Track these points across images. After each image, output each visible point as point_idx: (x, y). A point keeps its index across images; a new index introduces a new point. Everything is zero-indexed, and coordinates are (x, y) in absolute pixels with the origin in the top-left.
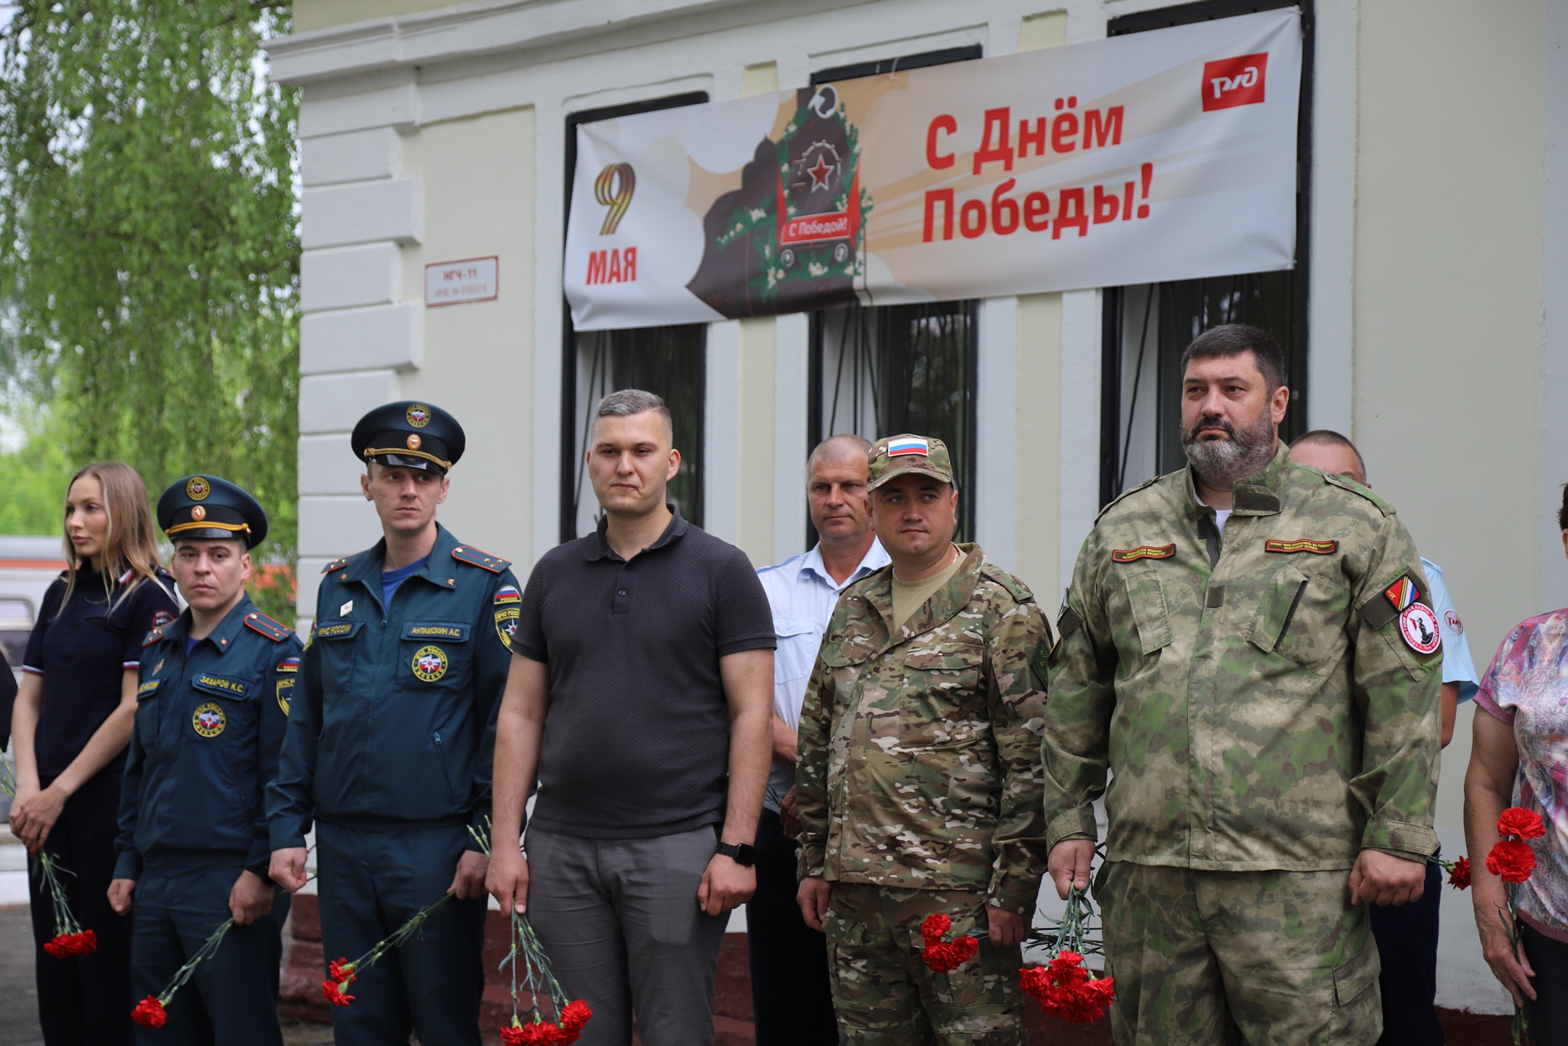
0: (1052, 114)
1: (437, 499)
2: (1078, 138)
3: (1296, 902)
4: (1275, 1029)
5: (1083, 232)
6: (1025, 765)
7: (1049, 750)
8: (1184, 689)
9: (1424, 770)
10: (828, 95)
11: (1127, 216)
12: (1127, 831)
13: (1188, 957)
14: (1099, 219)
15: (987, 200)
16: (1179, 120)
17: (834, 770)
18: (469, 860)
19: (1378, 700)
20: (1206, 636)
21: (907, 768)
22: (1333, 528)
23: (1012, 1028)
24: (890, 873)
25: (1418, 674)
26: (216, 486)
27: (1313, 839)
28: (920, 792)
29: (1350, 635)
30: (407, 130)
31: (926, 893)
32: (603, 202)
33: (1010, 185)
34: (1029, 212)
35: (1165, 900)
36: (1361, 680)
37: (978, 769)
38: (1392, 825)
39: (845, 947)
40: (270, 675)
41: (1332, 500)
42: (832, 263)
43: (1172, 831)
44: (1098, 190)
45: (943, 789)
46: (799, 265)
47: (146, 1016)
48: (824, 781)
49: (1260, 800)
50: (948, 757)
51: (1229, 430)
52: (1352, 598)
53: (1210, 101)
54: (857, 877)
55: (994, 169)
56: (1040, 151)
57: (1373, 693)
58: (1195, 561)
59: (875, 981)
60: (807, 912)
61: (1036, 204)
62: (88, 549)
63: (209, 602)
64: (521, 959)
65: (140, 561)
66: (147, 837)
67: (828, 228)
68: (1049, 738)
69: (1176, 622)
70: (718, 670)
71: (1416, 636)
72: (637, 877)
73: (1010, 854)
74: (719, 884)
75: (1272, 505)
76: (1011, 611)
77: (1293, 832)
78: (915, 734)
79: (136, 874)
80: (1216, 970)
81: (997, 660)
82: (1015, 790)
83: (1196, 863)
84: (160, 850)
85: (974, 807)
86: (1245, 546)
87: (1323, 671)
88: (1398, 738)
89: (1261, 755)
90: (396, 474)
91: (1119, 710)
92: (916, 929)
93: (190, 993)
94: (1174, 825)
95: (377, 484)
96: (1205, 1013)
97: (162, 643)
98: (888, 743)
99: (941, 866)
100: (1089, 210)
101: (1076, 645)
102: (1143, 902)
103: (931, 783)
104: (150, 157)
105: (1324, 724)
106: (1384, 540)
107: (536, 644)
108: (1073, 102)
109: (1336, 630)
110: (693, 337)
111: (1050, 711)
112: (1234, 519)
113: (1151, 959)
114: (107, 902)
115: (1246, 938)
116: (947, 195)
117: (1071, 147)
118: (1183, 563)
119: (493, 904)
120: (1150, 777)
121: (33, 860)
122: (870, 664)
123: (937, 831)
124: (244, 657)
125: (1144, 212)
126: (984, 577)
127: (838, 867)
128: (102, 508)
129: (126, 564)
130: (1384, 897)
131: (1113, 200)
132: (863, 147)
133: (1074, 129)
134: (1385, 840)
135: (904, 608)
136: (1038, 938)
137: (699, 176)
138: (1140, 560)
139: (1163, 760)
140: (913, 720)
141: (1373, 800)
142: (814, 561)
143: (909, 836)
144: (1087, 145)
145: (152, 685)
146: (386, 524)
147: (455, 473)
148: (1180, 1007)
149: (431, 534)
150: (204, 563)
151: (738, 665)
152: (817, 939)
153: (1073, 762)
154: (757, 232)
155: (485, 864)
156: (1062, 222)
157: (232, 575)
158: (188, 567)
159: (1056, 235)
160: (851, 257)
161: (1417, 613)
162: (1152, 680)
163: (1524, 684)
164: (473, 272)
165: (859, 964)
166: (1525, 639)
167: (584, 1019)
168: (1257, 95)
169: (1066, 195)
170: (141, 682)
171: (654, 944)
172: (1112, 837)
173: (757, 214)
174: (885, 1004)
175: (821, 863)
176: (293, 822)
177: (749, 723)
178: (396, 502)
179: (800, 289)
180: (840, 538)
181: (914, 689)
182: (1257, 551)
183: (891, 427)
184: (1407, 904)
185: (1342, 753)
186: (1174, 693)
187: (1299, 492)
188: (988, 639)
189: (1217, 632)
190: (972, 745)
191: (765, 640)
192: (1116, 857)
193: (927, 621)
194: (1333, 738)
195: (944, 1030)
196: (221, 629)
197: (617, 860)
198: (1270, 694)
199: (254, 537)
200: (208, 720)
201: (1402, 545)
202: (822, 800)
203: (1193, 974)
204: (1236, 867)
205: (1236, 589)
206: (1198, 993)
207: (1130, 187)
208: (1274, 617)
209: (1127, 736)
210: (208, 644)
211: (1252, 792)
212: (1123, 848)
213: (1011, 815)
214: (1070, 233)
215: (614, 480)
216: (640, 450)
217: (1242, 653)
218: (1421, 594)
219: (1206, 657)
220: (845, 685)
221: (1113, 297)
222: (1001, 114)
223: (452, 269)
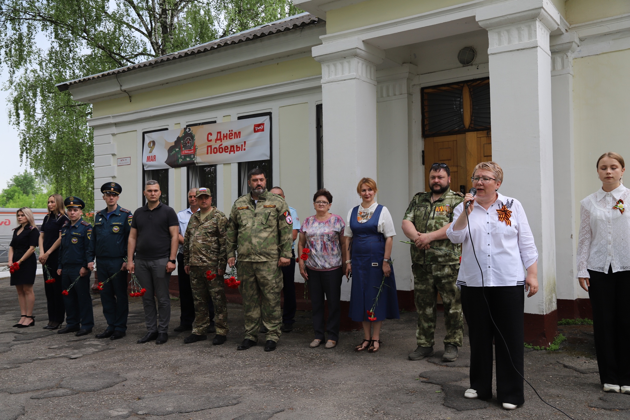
0: (228, 133)
1: (117, 200)
2: (233, 137)
3: (269, 266)
4: (266, 288)
5: (234, 153)
6: (224, 244)
7: (227, 242)
8: (250, 231)
10: (190, 129)
11: (242, 150)
12: (241, 256)
13: (251, 276)
14: (237, 151)
15: (218, 147)
16: (250, 134)
17: (190, 246)
18: (124, 264)
19: (282, 232)
20: (254, 222)
21: (203, 245)
22: (275, 203)
23: (222, 290)
24: (201, 264)
25: (289, 227)
26: (75, 198)
27: (272, 256)
28: (205, 250)
29: (278, 221)
30: (113, 135)
31: (207, 267)
32: (150, 147)
33: (222, 145)
34: (225, 149)
36: (280, 229)
37: (216, 245)
38: (285, 253)
39: (193, 277)
41: (274, 198)
42: (191, 158)
43: (248, 255)
44: (237, 146)
45: (210, 249)
46: (185, 158)
47: (64, 294)
48: (189, 248)
49: (263, 249)
50: (211, 243)
52: (278, 215)
53: (255, 131)
54: (195, 265)
55: (219, 142)
56: (227, 139)
57: (282, 231)
58: (252, 209)
60: (186, 271)
61: (226, 148)
62: (52, 210)
64: (133, 281)
65: (62, 212)
67: (190, 152)
68: (227, 240)
70: (168, 229)
71: (288, 221)
72: (154, 266)
73: (222, 260)
74: (169, 267)
75: (265, 199)
78: (204, 240)
79: (62, 268)
80: (256, 278)
81: (219, 226)
82: (222, 249)
83: (253, 261)
85: (215, 252)
86: (260, 206)
87: (273, 227)
88: (286, 238)
89: (263, 242)
91: (239, 235)
92: (206, 274)
95: (105, 197)
96: (254, 285)
97: (65, 227)
98: (200, 241)
99: (209, 262)
100: (235, 149)
101: (231, 224)
103: (208, 248)
104: (68, 140)
105: (274, 236)
106: (283, 205)
107: (135, 226)
109: (276, 220)
110: (167, 171)
112: (258, 202)
113: (245, 277)
114: (57, 273)
115: (261, 273)
116: (211, 146)
117: (232, 138)
118: (250, 209)
120: (244, 246)
121: (43, 266)
122: (196, 228)
123: (209, 256)
125: (244, 150)
127: (191, 263)
128: (54, 202)
129: (59, 213)
130: (284, 265)
131: (239, 147)
132: (196, 138)
133: (232, 135)
135: (202, 218)
136: (227, 274)
137: (167, 143)
138: (242, 209)
139: (247, 243)
140: (204, 237)
141: (282, 249)
143: (204, 257)
144: (235, 138)
145: (64, 234)
146: (108, 204)
148: (250, 285)
149: (116, 206)
150: (73, 212)
152: (188, 276)
154: (177, 152)
155: (127, 264)
156: (231, 151)
157: (78, 214)
158: (70, 213)
159: (230, 153)
160: (194, 157)
161: (289, 217)
162: (245, 230)
163: (307, 228)
164: (126, 160)
165: (196, 280)
167: (145, 292)
169: (231, 146)
170: (62, 234)
172: (238, 257)
173: (177, 149)
175: (188, 263)
176: (92, 258)
177: (175, 238)
179: (185, 162)
180: (194, 206)
181: (204, 232)
182: (262, 207)
184: (288, 266)
185: (276, 241)
186: (249, 231)
187: (269, 197)
188: (217, 223)
189: (256, 221)
190: (215, 241)
192: (239, 260)
193: (206, 220)
194: (275, 238)
195: (210, 290)
196: (76, 224)
197: (151, 264)
198: (265, 231)
199: (83, 207)
200: (74, 240)
201: (286, 206)
202: (188, 251)
203: (252, 279)
204: (259, 261)
205: (259, 214)
206: (253, 282)
207: (242, 145)
208: (265, 218)
209: (241, 239)
210: (74, 227)
211: (262, 248)
212: (240, 259)
213: (222, 253)
214: (232, 153)
215: (151, 196)
216: (156, 191)
217: (260, 225)
218: (289, 214)
219: (254, 225)
220: (192, 231)
221: (240, 164)
222: (220, 133)
223: (122, 159)
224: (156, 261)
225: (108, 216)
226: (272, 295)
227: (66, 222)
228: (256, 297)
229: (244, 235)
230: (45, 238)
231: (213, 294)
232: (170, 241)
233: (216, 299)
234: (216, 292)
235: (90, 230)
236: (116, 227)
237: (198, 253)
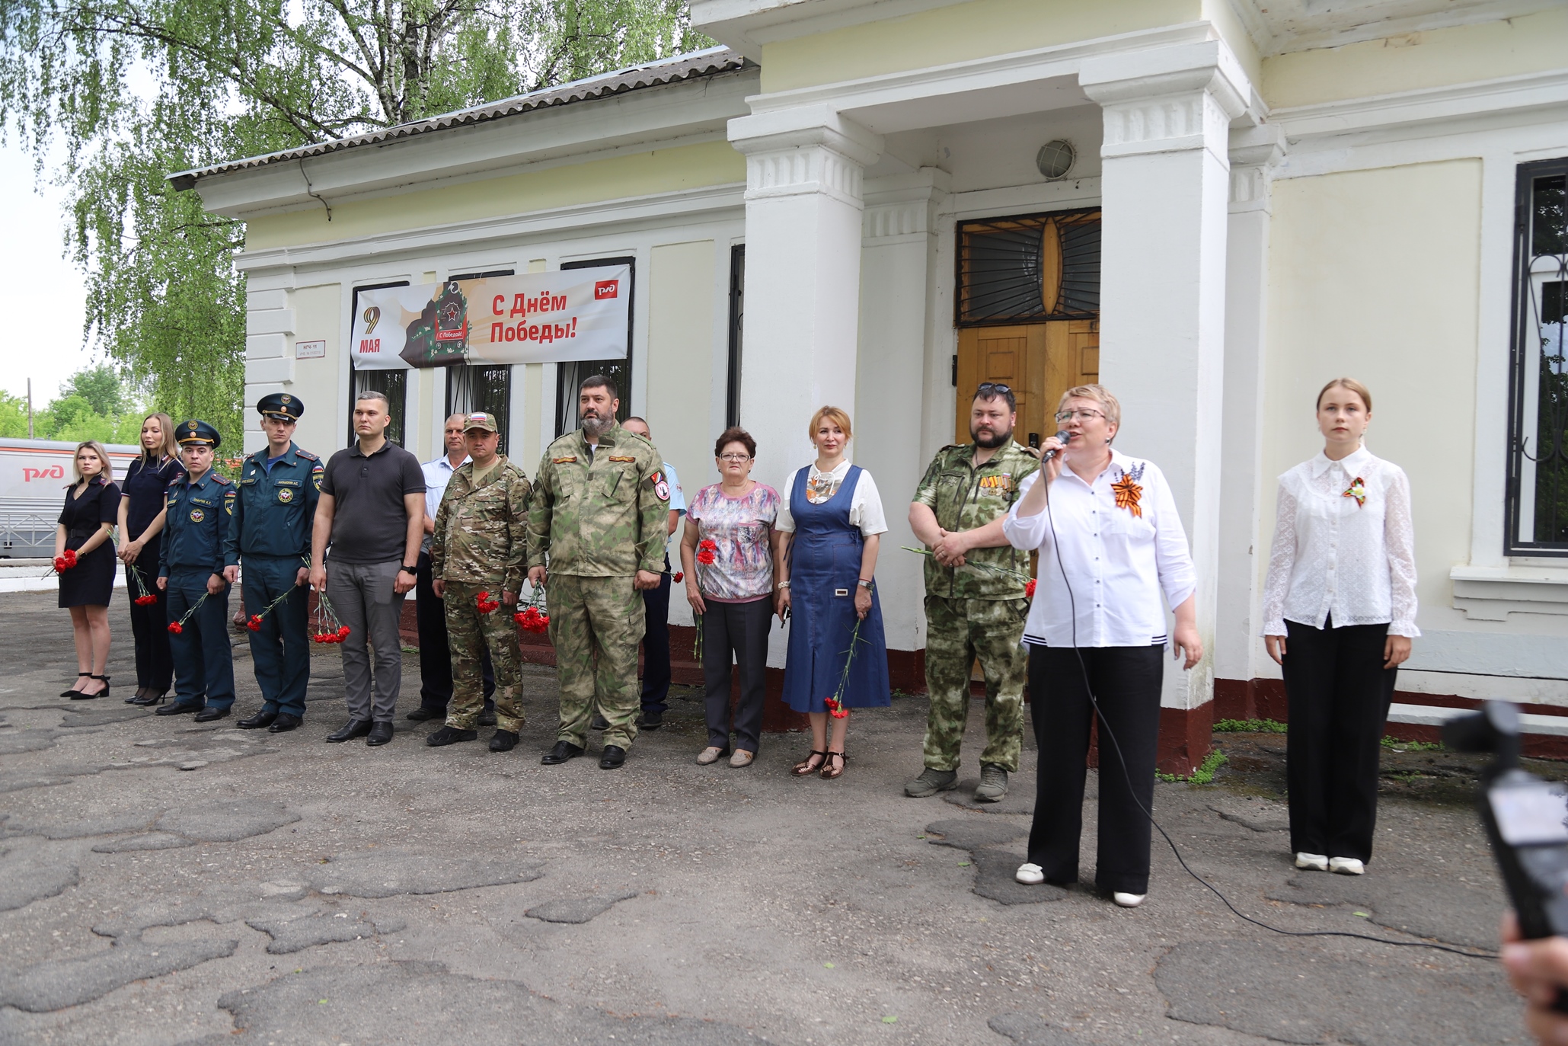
0: (540, 297)
1: (292, 432)
2: (550, 306)
4: (607, 634)
5: (551, 342)
7: (529, 533)
9: (662, 542)
10: (456, 285)
11: (567, 336)
12: (557, 562)
14: (557, 337)
15: (516, 328)
16: (586, 303)
17: (447, 538)
18: (302, 571)
19: (646, 516)
20: (586, 491)
21: (475, 538)
22: (633, 453)
26: (200, 424)
28: (479, 548)
29: (638, 492)
30: (290, 290)
31: (482, 584)
33: (524, 322)
34: (531, 333)
35: (569, 588)
37: (502, 539)
38: (650, 561)
40: (222, 498)
41: (634, 443)
42: (456, 348)
43: (572, 562)
44: (557, 326)
45: (488, 547)
46: (443, 348)
53: (598, 296)
54: (455, 579)
55: (518, 317)
56: (535, 310)
57: (645, 514)
58: (584, 463)
59: (462, 617)
60: (436, 592)
61: (534, 330)
63: (197, 470)
64: (322, 608)
65: (172, 452)
66: (172, 561)
67: (455, 335)
69: (576, 485)
70: (403, 500)
71: (661, 494)
72: (369, 579)
74: (402, 582)
75: (612, 444)
76: (517, 481)
77: (616, 563)
78: (478, 526)
79: (168, 575)
80: (587, 613)
81: (510, 498)
82: (515, 547)
83: (580, 574)
84: (177, 565)
87: (628, 505)
90: (276, 422)
91: (554, 518)
93: (191, 620)
94: (573, 560)
95: (267, 424)
96: (583, 628)
97: (177, 485)
98: (468, 529)
99: (487, 575)
100: (553, 333)
101: (539, 494)
102: (561, 588)
103: (484, 544)
104: (190, 299)
105: (628, 524)
107: (330, 488)
108: (548, 293)
110: (403, 372)
111: (529, 519)
112: (598, 448)
113: (563, 609)
115: (598, 601)
116: (500, 325)
117: (547, 310)
118: (579, 464)
119: (312, 588)
120: (564, 542)
122: (462, 499)
124: (211, 491)
125: (573, 335)
126: (508, 467)
127: (447, 575)
130: (646, 587)
131: (562, 330)
132: (469, 305)
133: (548, 303)
134: (647, 567)
135: (477, 478)
137: (405, 312)
139: (569, 536)
142: (446, 460)
143: (475, 564)
144: (553, 309)
145: (173, 502)
146: (270, 439)
147: (299, 421)
149: (288, 445)
150: (195, 454)
151: (411, 498)
153: (537, 537)
154: (427, 335)
155: (308, 573)
156: (543, 337)
158: (188, 456)
159: (541, 342)
160: (463, 346)
161: (662, 485)
162: (566, 507)
163: (702, 510)
164: (315, 346)
166: (703, 494)
168: (615, 295)
169: (545, 327)
171: (376, 604)
172: (551, 565)
173: (427, 329)
174: (465, 626)
176: (233, 556)
178: (276, 432)
179: (444, 358)
180: (456, 451)
181: (478, 509)
182: (606, 460)
183: (476, 410)
185: (634, 534)
186: (574, 512)
188: (507, 491)
190: (500, 530)
191: (420, 486)
193: (485, 483)
194: (631, 529)
197: (362, 572)
200: (197, 515)
202: (442, 549)
203: (579, 614)
204: (595, 575)
206: (580, 621)
207: (568, 325)
208: (611, 484)
210: (196, 486)
214: (546, 341)
218: (663, 478)
220: (453, 506)
221: (561, 366)
222: (521, 296)
223: (306, 344)
224: (373, 567)
225: (270, 466)
226: (620, 650)
227: (180, 476)
228: (587, 652)
229: (563, 518)
231: (493, 644)
232: (406, 525)
233: (498, 654)
234: (499, 640)
235: (232, 494)
236: (287, 490)
237: (463, 553)
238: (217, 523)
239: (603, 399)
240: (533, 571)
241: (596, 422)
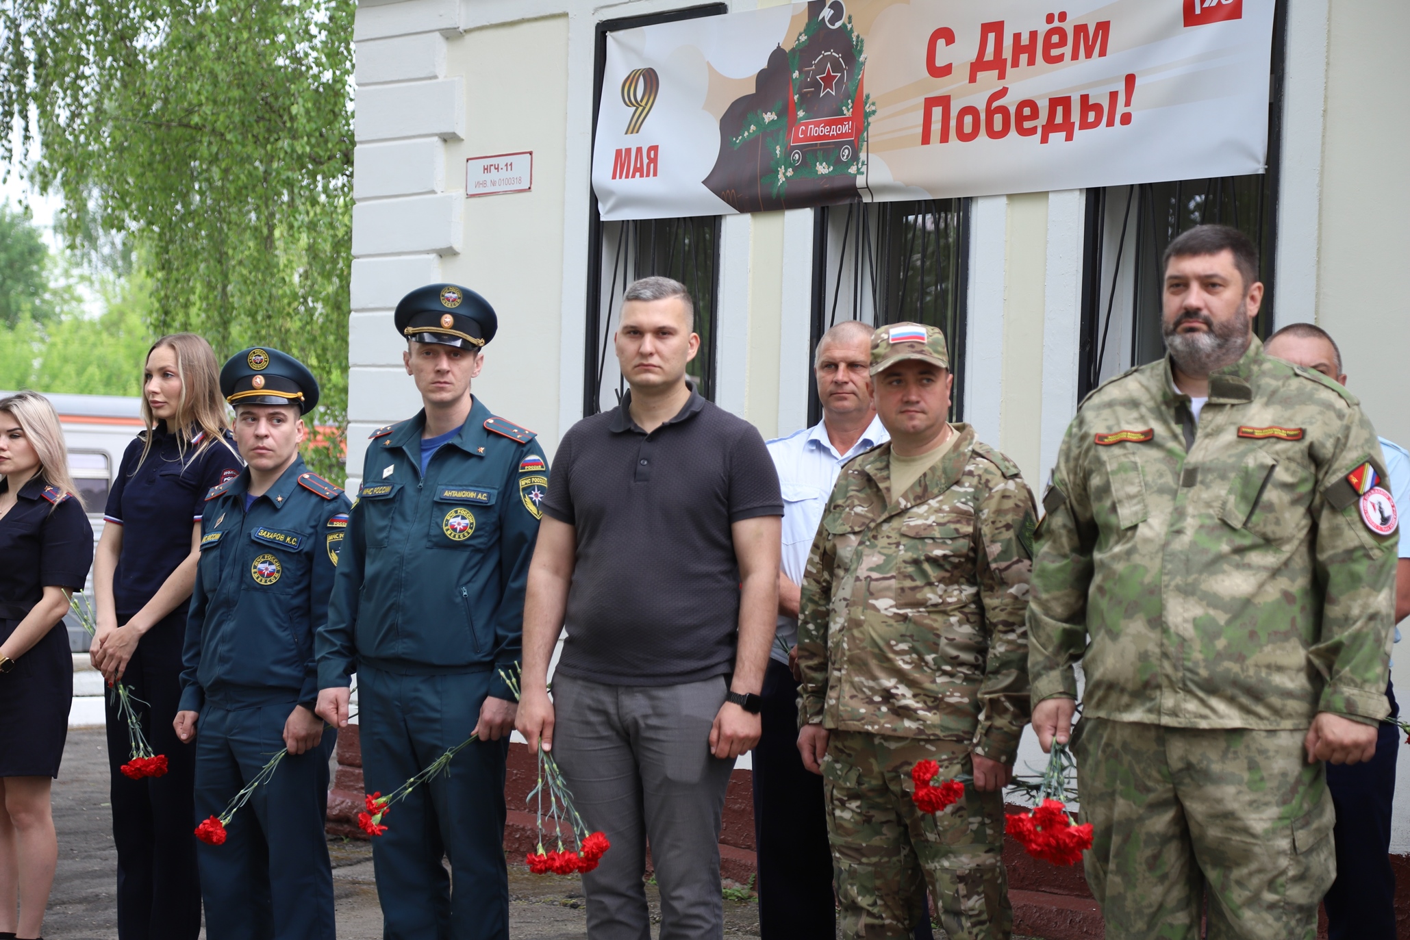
0: (1043, 28)
1: (472, 374)
2: (1067, 50)
3: (1259, 758)
4: (1236, 873)
5: (1069, 138)
6: (1009, 627)
7: (1034, 617)
8: (1157, 562)
9: (1379, 642)
11: (1110, 123)
12: (1105, 690)
13: (1157, 807)
14: (1085, 125)
15: (982, 107)
16: (1161, 35)
17: (834, 627)
19: (1337, 576)
20: (1180, 513)
21: (902, 628)
22: (1301, 417)
23: (992, 868)
24: (884, 723)
25: (1376, 553)
26: (275, 358)
27: (1275, 701)
28: (913, 650)
29: (1313, 515)
30: (452, 35)
31: (918, 741)
32: (630, 103)
33: (1003, 92)
34: (1020, 118)
35: (1137, 754)
36: (1322, 557)
37: (967, 629)
38: (1348, 691)
39: (841, 789)
40: (321, 529)
41: (1300, 391)
42: (837, 162)
43: (1144, 690)
44: (1084, 98)
45: (934, 647)
46: (807, 163)
47: (208, 835)
48: (825, 638)
49: (1228, 664)
50: (940, 618)
51: (1208, 323)
52: (1316, 482)
54: (854, 725)
55: (988, 79)
56: (1031, 62)
57: (1333, 570)
58: (1172, 445)
59: (868, 820)
61: (1027, 111)
62: (164, 412)
63: (266, 462)
64: (546, 792)
65: (210, 424)
66: (210, 673)
67: (834, 131)
68: (1033, 605)
69: (1152, 500)
70: (730, 534)
71: (1374, 519)
72: (653, 721)
73: (995, 707)
74: (728, 729)
75: (1244, 394)
76: (999, 486)
77: (1256, 694)
78: (909, 597)
79: (199, 706)
80: (1182, 820)
81: (986, 530)
82: (1000, 649)
83: (1166, 720)
85: (962, 664)
86: (1217, 431)
87: (1287, 549)
88: (1356, 611)
89: (1229, 623)
91: (1097, 579)
92: (907, 774)
94: (1147, 685)
96: (1172, 857)
97: (223, 499)
98: (885, 604)
99: (931, 717)
100: (1075, 117)
101: (1060, 520)
102: (1116, 755)
103: (924, 641)
104: (219, 56)
105: (1287, 596)
106: (1348, 428)
108: (1063, 16)
109: (1301, 510)
110: (709, 229)
111: (1035, 581)
112: (1209, 406)
113: (1122, 807)
114: (173, 730)
115: (1212, 790)
116: (944, 101)
117: (1060, 58)
118: (1160, 446)
122: (868, 532)
123: (928, 685)
124: (298, 514)
125: (1126, 119)
126: (976, 454)
127: (836, 716)
129: (197, 426)
130: (1337, 757)
131: (1098, 108)
132: (869, 55)
133: (1063, 42)
134: (1340, 704)
135: (901, 481)
136: (1019, 784)
137: (716, 79)
138: (1121, 443)
139: (1137, 625)
140: (908, 583)
141: (1330, 668)
143: (902, 690)
144: (1075, 56)
145: (214, 537)
148: (1148, 852)
149: (465, 406)
150: (263, 427)
151: (749, 530)
152: (816, 781)
153: (1055, 627)
154: (769, 132)
156: (1050, 127)
157: (288, 439)
159: (1044, 140)
160: (855, 158)
161: (1377, 497)
162: (1129, 553)
164: (509, 166)
165: (854, 805)
167: (602, 850)
169: (1054, 103)
170: (204, 533)
171: (668, 782)
172: (1089, 695)
173: (769, 117)
174: (876, 841)
175: (820, 711)
177: (758, 587)
179: (808, 186)
181: (909, 555)
182: (1230, 436)
184: (1359, 764)
185: (1303, 623)
186: (1150, 565)
187: (1269, 382)
188: (978, 511)
189: (1190, 510)
190: (961, 607)
191: (772, 506)
192: (1092, 714)
193: (922, 493)
194: (1296, 610)
195: (931, 866)
196: (276, 487)
197: (636, 705)
198: (1238, 566)
200: (265, 569)
201: (1364, 434)
202: (823, 656)
203: (1161, 822)
204: (1203, 724)
205: (1208, 470)
206: (1165, 840)
207: (1114, 96)
208: (1244, 497)
209: (1104, 603)
210: (265, 500)
211: (1220, 656)
212: (1099, 705)
213: (996, 672)
214: (1057, 138)
215: (637, 361)
216: (662, 333)
217: (1212, 529)
218: (1380, 479)
219: (1179, 532)
220: (847, 549)
221: (1096, 198)
222: (996, 28)
223: (490, 162)
224: (662, 693)
225: (427, 457)
227: (229, 479)
229: (1120, 580)
230: (125, 552)
231: (945, 887)
232: (737, 594)
233: (957, 914)
234: (961, 879)
235: (342, 521)
236: (462, 511)
237: (873, 663)
238: (308, 588)
239: (1224, 284)
240: (1044, 710)
241: (1205, 341)
